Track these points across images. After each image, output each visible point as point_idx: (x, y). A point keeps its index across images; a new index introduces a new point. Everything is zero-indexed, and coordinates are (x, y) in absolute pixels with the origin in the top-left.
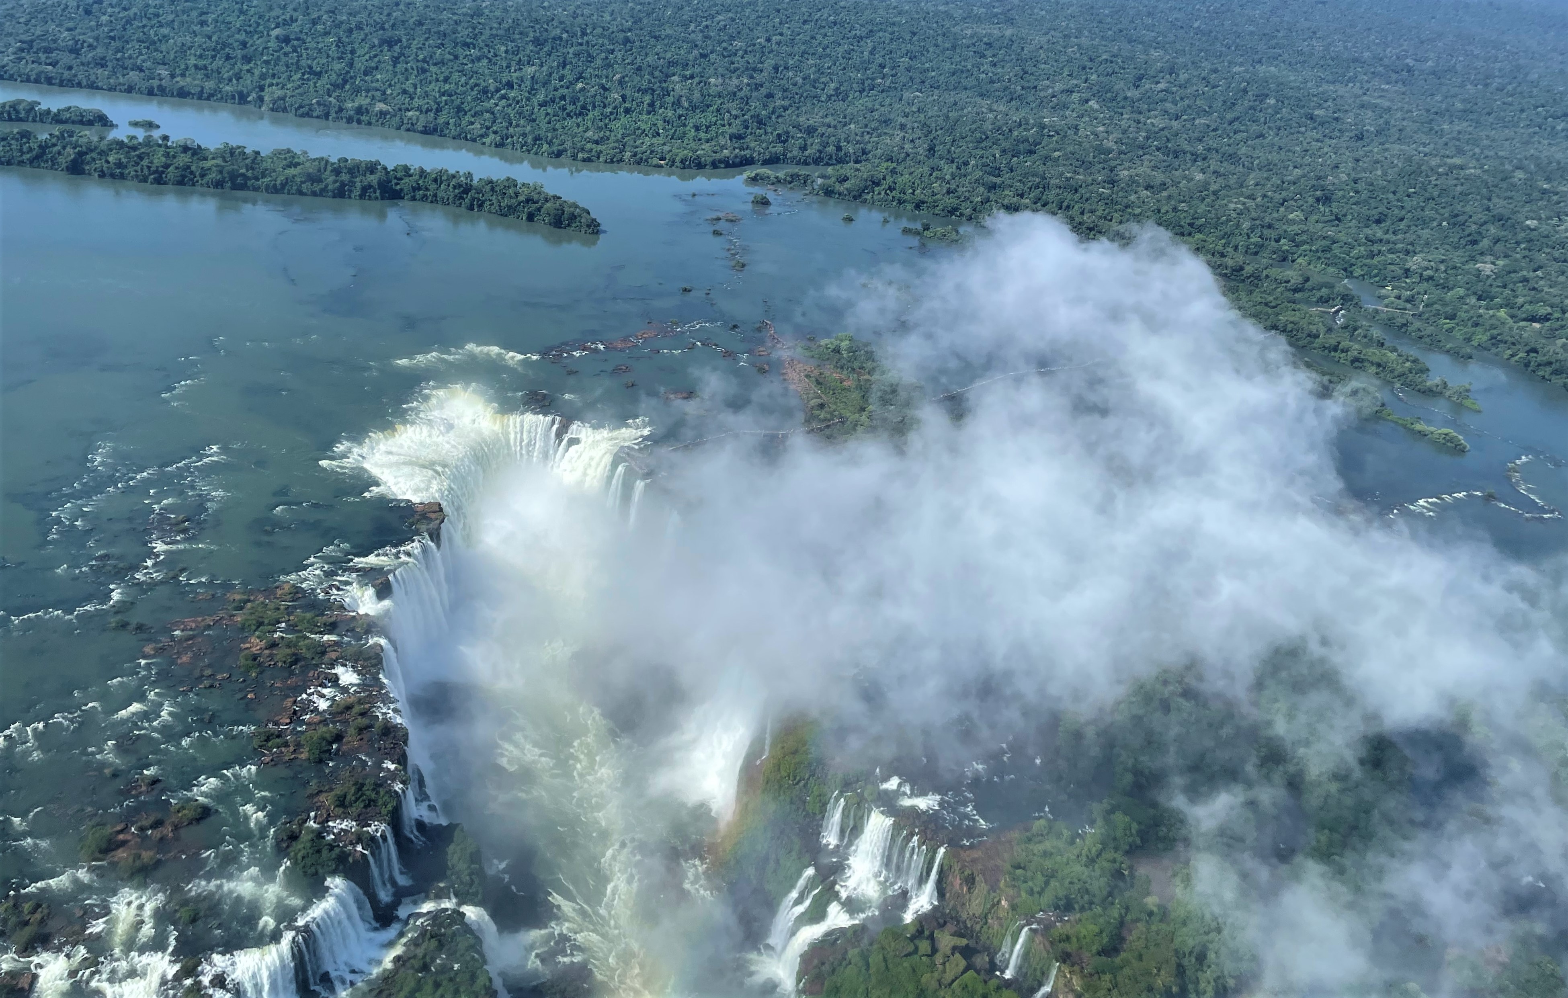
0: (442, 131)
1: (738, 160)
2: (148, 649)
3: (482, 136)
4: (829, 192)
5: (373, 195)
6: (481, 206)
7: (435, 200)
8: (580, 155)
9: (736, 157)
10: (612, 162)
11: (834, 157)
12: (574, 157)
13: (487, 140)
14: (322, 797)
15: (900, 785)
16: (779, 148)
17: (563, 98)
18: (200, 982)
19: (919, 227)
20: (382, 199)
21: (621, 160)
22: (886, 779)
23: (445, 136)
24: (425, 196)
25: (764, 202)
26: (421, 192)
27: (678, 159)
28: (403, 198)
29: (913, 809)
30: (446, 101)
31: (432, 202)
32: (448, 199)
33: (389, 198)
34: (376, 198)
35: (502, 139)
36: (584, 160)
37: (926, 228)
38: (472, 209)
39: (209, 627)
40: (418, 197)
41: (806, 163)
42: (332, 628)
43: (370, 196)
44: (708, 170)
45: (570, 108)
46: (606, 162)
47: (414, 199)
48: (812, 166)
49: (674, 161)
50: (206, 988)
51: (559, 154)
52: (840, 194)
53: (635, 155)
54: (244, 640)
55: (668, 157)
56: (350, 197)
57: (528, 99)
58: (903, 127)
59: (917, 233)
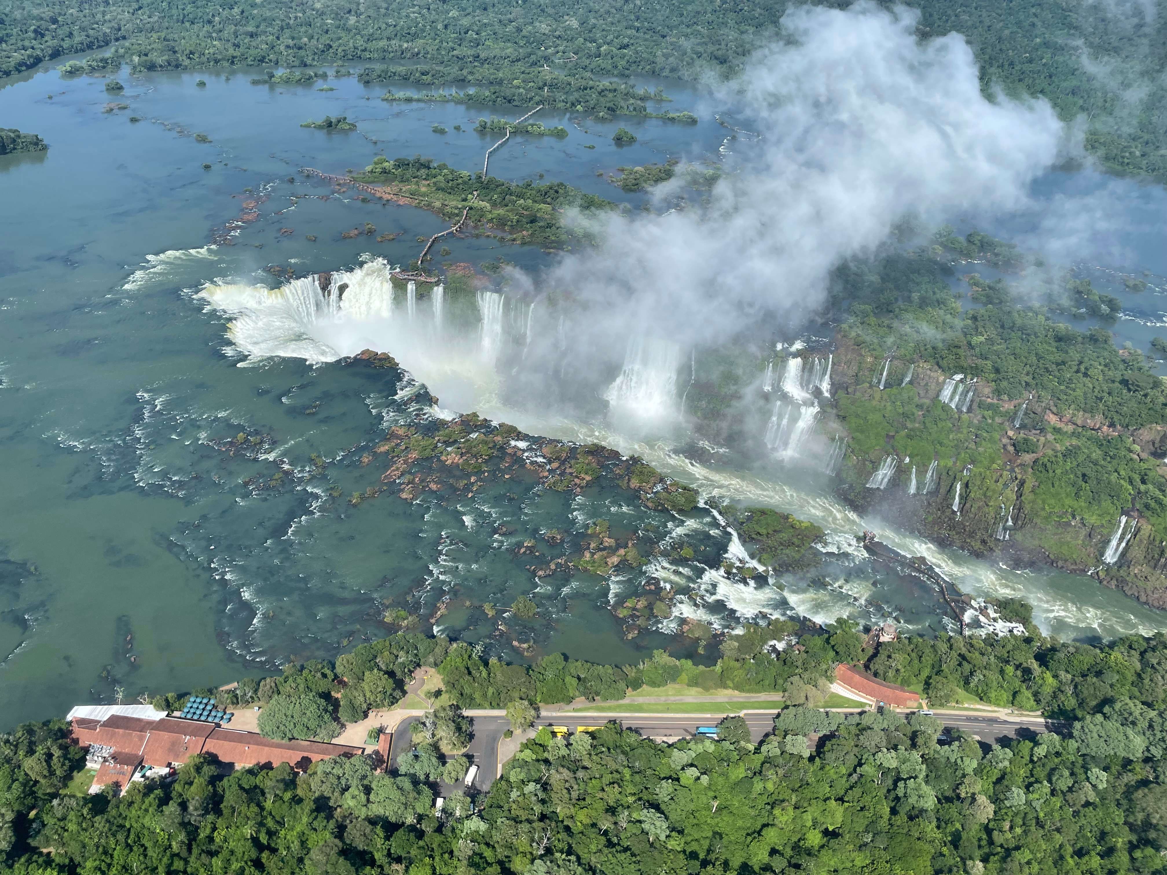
4: (151, 67)
14: (632, 486)
18: (738, 567)
19: (266, 78)
22: (775, 346)
25: (118, 88)
29: (798, 350)
39: (409, 468)
52: (161, 66)
54: (441, 461)
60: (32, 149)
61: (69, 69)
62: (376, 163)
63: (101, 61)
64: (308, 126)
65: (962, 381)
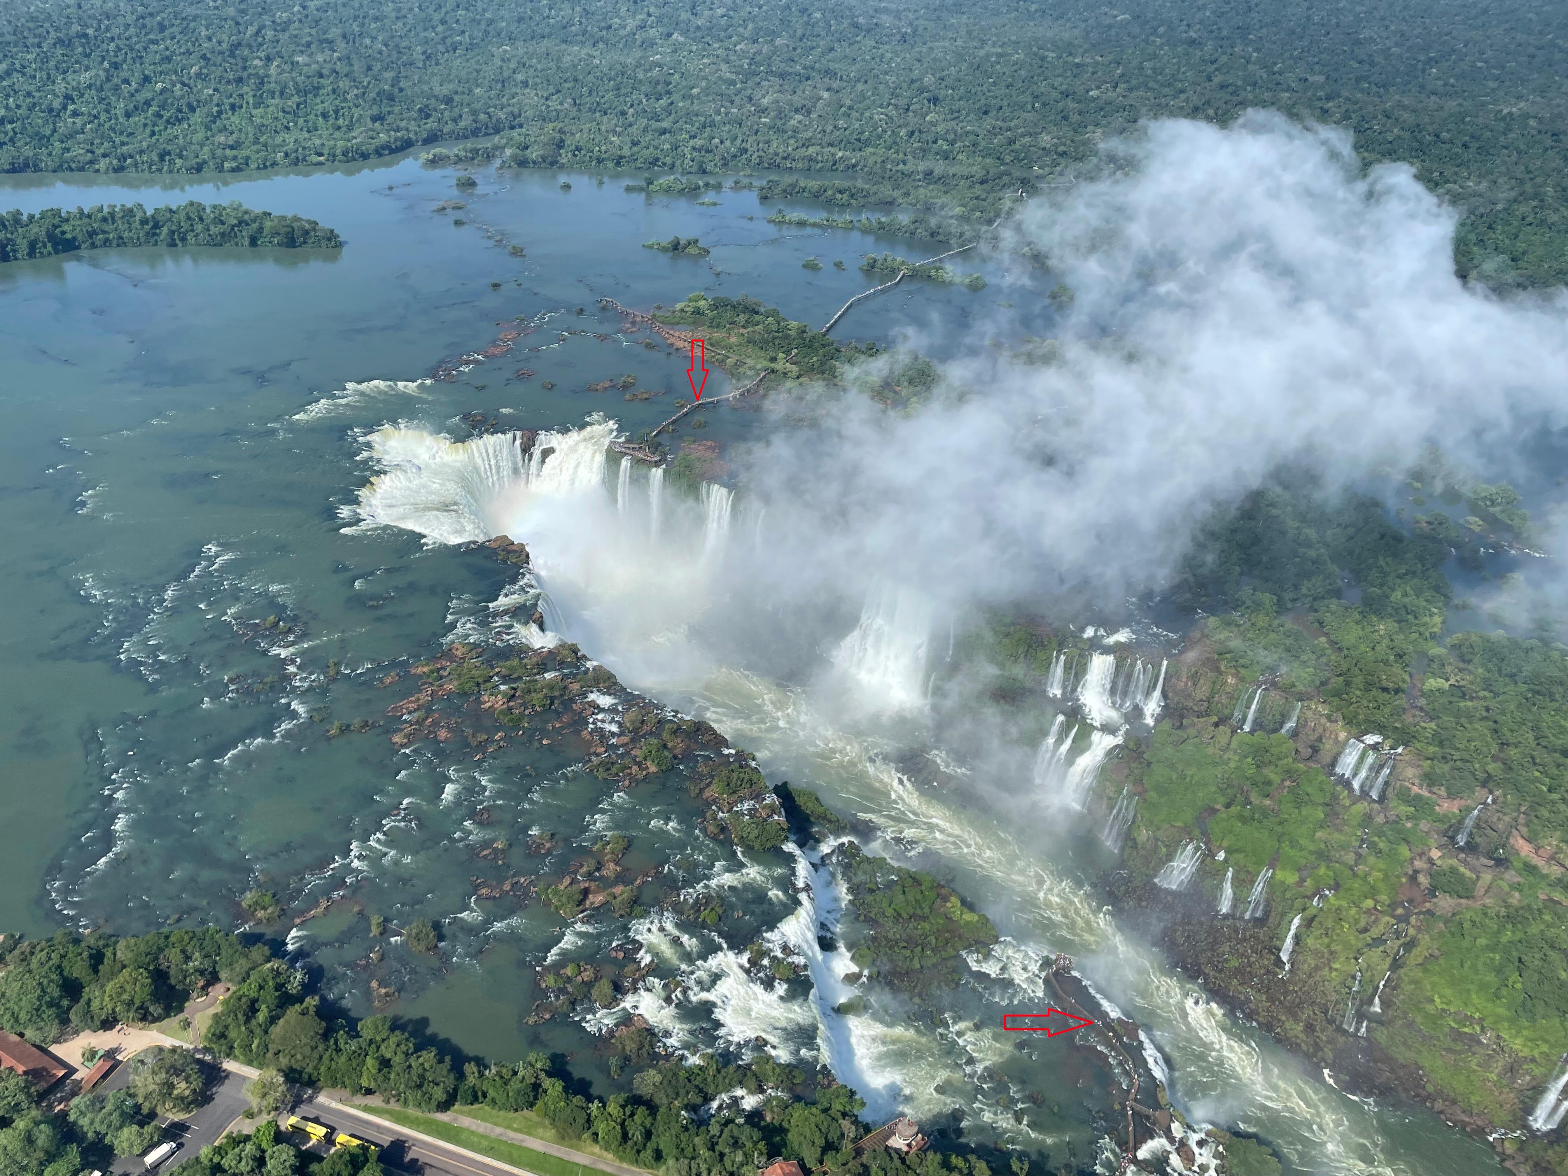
0: (35, 165)
1: (399, 144)
2: (397, 739)
3: (91, 162)
5: (45, 251)
6: (183, 239)
7: (121, 243)
8: (227, 165)
9: (396, 140)
10: (265, 167)
11: (490, 125)
12: (220, 169)
13: (102, 164)
14: (707, 794)
16: (431, 124)
17: (148, 103)
18: (775, 957)
19: (643, 184)
20: (57, 253)
21: (274, 164)
22: (1082, 630)
24: (107, 240)
25: (472, 184)
26: (100, 236)
27: (338, 152)
28: (79, 247)
29: (1118, 643)
31: (118, 246)
32: (138, 238)
33: (64, 251)
34: (49, 254)
35: (119, 160)
36: (233, 170)
37: (650, 182)
38: (176, 245)
39: (431, 703)
40: (98, 243)
41: (466, 137)
42: (543, 668)
43: (41, 253)
44: (373, 159)
45: (166, 115)
46: (258, 168)
47: (93, 246)
48: (472, 139)
49: (334, 156)
50: (784, 959)
51: (199, 168)
53: (287, 155)
54: (478, 702)
55: (326, 152)
56: (16, 259)
58: (525, 84)
59: (641, 189)
60: (324, 245)
61: (431, 157)
62: (690, 300)
63: (471, 151)
64: (651, 247)
65: (1375, 747)
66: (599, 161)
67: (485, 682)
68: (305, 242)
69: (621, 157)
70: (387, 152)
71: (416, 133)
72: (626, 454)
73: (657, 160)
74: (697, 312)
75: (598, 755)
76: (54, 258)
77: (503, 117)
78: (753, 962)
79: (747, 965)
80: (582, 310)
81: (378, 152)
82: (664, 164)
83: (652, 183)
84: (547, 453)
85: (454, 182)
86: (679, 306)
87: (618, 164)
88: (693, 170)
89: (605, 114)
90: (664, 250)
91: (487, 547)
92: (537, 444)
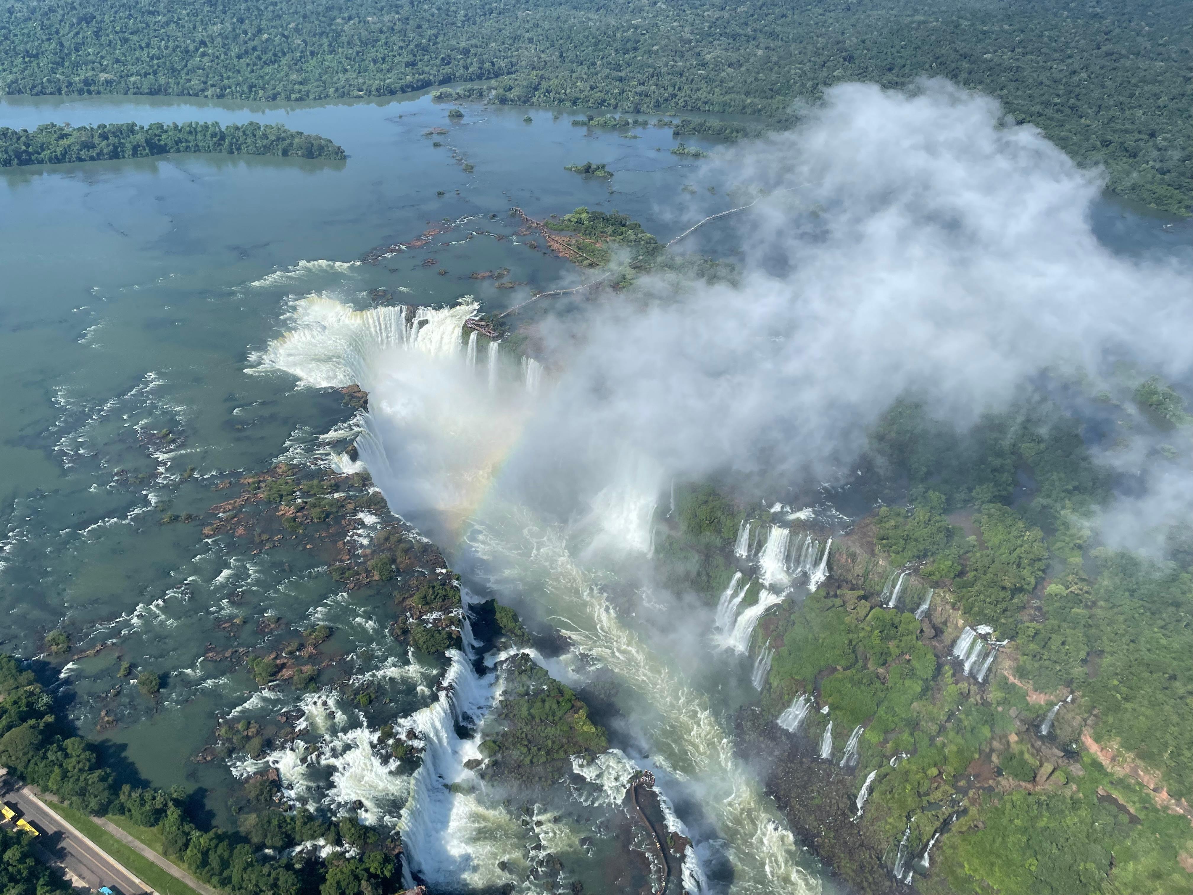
0: (166, 90)
1: (420, 83)
2: (207, 531)
3: (203, 90)
4: (503, 101)
5: (144, 153)
6: (239, 149)
7: (197, 149)
8: (293, 96)
9: (418, 81)
10: (320, 98)
11: (492, 71)
12: (288, 99)
13: (209, 93)
14: (408, 602)
15: (782, 508)
16: (447, 70)
17: (255, 49)
18: (400, 739)
19: (584, 119)
20: (152, 154)
21: (327, 96)
22: (771, 506)
23: (170, 94)
24: (188, 147)
25: (460, 116)
26: (184, 144)
27: (373, 89)
28: (168, 152)
29: (798, 520)
30: (158, 64)
31: (195, 151)
32: (209, 147)
33: (158, 153)
34: (147, 154)
35: (222, 90)
36: (297, 100)
37: (591, 118)
38: (233, 153)
39: (243, 506)
40: (181, 149)
41: (471, 80)
42: (336, 488)
43: (141, 154)
44: (399, 95)
45: (265, 57)
46: (315, 99)
47: (178, 151)
48: (477, 81)
49: (370, 91)
50: (405, 741)
51: (274, 98)
52: (512, 101)
53: (337, 90)
54: (277, 509)
55: (365, 88)
56: (124, 157)
57: (226, 54)
58: (531, 40)
59: (584, 124)
60: (333, 157)
61: (438, 94)
62: (576, 213)
63: (469, 91)
64: (570, 169)
65: (984, 637)
66: (561, 101)
67: (288, 495)
68: (320, 155)
69: (577, 99)
70: (409, 90)
71: (435, 76)
72: (475, 329)
73: (604, 101)
74: (580, 222)
75: (341, 561)
76: (150, 158)
77: (503, 65)
78: (381, 741)
79: (375, 742)
80: (494, 216)
81: (403, 90)
82: (609, 105)
83: (592, 119)
84: (423, 323)
85: (448, 114)
86: (567, 217)
87: (574, 103)
88: (631, 110)
89: (582, 64)
90: (579, 172)
91: (340, 393)
92: (417, 316)
